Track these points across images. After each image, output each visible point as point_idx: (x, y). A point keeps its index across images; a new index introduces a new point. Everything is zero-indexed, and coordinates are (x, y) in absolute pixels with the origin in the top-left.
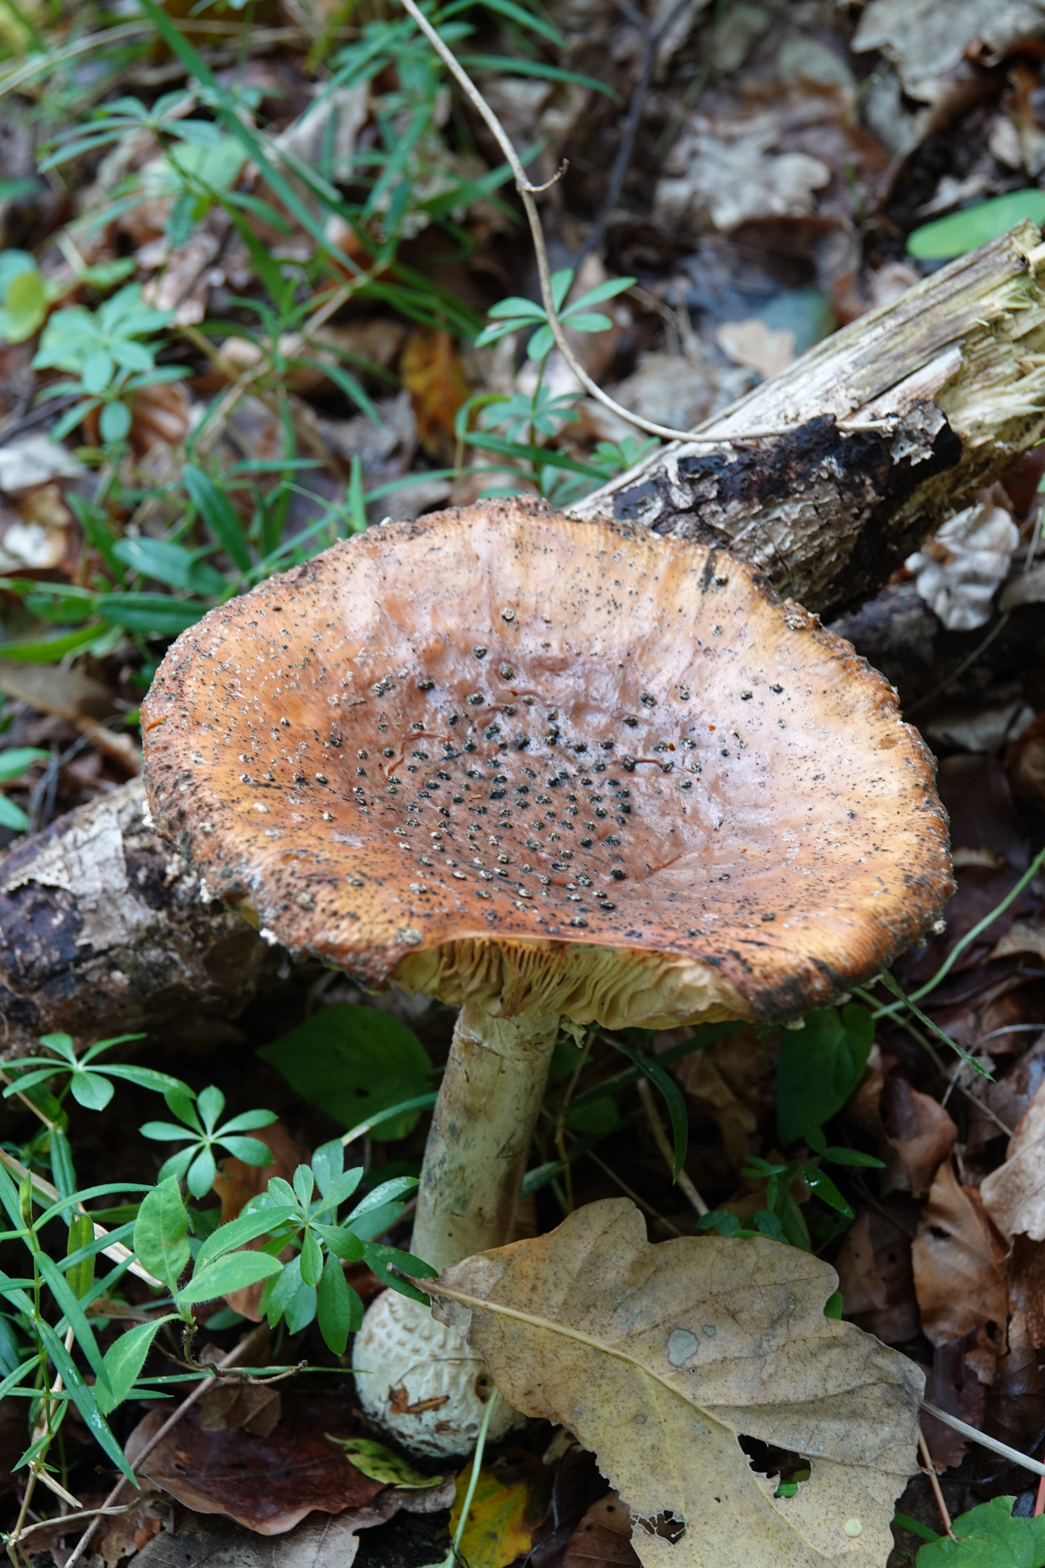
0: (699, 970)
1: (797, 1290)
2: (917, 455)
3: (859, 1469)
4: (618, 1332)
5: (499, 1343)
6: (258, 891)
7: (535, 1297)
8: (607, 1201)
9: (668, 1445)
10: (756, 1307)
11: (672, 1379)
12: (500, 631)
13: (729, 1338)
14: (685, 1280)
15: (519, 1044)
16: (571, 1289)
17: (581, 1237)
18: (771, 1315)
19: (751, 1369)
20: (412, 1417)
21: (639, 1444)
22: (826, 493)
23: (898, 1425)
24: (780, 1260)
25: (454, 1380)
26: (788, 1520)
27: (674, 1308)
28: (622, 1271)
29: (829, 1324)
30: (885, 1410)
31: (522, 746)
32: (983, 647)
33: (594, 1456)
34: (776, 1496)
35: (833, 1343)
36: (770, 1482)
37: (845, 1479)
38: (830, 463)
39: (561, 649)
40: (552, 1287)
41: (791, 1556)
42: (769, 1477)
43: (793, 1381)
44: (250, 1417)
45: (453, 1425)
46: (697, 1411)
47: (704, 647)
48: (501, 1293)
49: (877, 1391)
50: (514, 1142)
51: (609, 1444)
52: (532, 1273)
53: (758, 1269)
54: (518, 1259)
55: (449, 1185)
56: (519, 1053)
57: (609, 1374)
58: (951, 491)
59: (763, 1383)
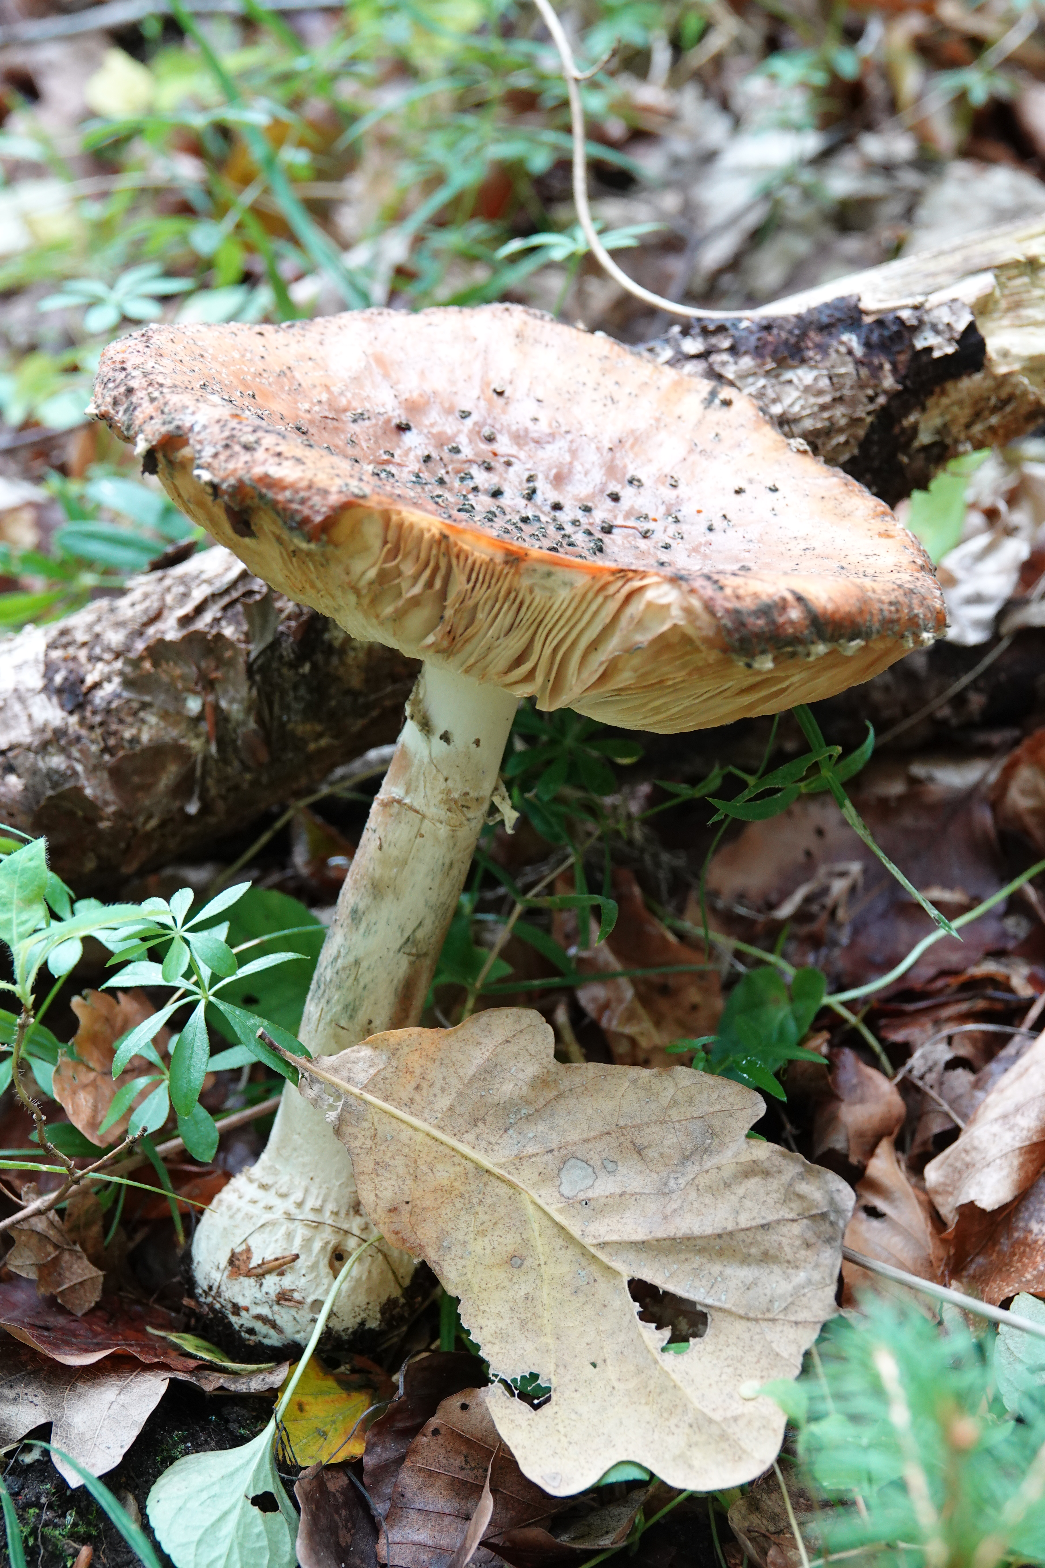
0: (666, 587)
1: (716, 1122)
2: (940, 348)
3: (764, 1324)
4: (506, 1152)
5: (369, 1143)
6: (199, 433)
7: (417, 1098)
8: (515, 1010)
9: (545, 1295)
10: (667, 1143)
11: (561, 1211)
12: (489, 401)
13: (632, 1175)
14: (590, 1111)
15: (445, 802)
16: (460, 1094)
17: (479, 1043)
18: (683, 1150)
19: (652, 1207)
20: (252, 1281)
21: (512, 1293)
22: (844, 364)
23: (817, 1266)
24: (701, 1092)
25: (308, 1242)
26: (674, 1376)
27: (573, 1136)
28: (520, 1084)
29: (750, 1147)
30: (803, 1253)
31: (497, 494)
32: (980, 668)
33: (458, 1301)
34: (663, 1350)
35: (752, 1170)
36: (658, 1334)
37: (746, 1336)
38: (852, 340)
39: (550, 425)
40: (438, 1092)
41: (673, 1421)
42: (657, 1328)
43: (699, 1213)
44: (65, 1287)
45: (297, 1296)
46: (584, 1251)
47: (700, 448)
48: (381, 1085)
49: (796, 1229)
50: (420, 934)
51: (476, 1289)
52: (418, 1071)
53: (674, 1103)
54: (406, 1050)
55: (339, 987)
56: (442, 813)
57: (489, 1200)
58: (968, 426)
59: (665, 1218)
